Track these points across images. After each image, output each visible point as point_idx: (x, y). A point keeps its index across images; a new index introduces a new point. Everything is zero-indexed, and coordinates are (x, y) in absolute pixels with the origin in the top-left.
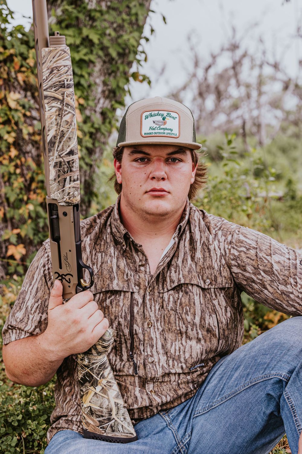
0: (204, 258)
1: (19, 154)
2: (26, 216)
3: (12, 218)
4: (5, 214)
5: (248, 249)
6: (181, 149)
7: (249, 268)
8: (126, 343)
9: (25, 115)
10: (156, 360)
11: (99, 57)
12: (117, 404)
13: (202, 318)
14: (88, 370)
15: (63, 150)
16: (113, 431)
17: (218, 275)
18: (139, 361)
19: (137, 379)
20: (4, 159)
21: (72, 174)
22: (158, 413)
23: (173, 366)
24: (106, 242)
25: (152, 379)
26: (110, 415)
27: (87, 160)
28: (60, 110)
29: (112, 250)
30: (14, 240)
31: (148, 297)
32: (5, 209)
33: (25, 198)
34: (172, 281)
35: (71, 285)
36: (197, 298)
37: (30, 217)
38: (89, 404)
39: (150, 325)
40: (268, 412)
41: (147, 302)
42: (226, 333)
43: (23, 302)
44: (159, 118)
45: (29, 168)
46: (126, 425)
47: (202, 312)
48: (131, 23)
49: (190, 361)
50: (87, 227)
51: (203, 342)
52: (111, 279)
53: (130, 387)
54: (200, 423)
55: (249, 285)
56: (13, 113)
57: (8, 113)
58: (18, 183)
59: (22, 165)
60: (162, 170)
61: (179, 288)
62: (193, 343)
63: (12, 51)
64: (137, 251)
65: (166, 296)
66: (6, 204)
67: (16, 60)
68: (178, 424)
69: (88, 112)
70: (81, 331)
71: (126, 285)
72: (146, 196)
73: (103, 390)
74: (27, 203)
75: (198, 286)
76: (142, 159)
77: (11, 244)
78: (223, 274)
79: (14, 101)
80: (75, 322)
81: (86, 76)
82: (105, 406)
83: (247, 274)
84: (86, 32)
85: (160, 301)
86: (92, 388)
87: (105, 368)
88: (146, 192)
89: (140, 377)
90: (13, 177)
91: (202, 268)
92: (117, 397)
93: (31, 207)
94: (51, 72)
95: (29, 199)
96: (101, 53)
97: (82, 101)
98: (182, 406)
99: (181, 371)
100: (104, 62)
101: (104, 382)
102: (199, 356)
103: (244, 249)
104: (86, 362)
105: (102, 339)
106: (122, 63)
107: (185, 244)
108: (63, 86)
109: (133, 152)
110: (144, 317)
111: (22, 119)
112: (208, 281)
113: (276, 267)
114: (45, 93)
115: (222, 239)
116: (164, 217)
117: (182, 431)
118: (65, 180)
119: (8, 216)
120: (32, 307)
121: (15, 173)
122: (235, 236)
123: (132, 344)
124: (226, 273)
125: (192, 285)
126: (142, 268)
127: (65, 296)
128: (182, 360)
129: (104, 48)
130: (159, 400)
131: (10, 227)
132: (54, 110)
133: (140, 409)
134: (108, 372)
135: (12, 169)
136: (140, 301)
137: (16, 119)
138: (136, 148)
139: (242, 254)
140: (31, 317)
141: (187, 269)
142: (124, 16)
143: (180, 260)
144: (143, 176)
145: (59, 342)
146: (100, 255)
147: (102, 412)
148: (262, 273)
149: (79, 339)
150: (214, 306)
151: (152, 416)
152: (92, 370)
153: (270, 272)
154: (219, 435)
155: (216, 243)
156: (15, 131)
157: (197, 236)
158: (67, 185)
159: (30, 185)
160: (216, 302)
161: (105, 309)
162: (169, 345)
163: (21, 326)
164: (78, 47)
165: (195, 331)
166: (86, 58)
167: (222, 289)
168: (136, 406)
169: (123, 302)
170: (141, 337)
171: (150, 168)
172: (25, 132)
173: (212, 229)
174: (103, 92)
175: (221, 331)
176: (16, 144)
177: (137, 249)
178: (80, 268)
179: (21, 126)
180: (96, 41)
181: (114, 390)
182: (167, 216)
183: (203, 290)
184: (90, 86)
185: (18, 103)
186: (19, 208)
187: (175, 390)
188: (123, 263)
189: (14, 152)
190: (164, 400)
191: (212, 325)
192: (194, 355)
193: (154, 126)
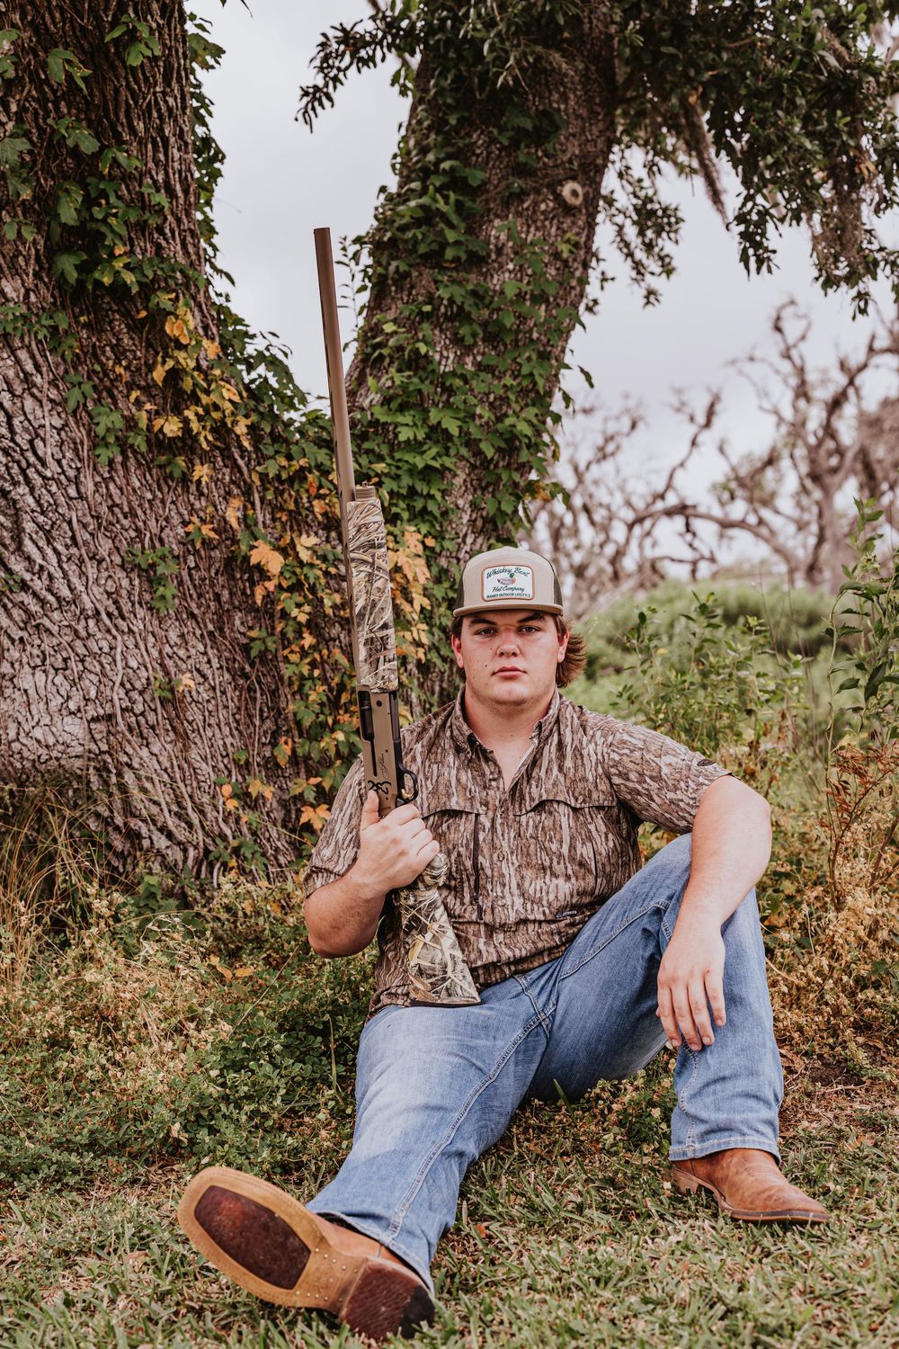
0: (576, 768)
1: (318, 643)
2: (332, 753)
3: (307, 758)
4: (294, 751)
5: (632, 751)
6: (538, 613)
7: (633, 776)
8: (469, 880)
9: (326, 573)
10: (509, 903)
11: (462, 458)
12: (453, 957)
13: (572, 847)
14: (414, 912)
15: (374, 623)
16: (450, 995)
17: (593, 789)
18: (486, 904)
19: (482, 928)
20: (292, 652)
21: (387, 653)
22: (512, 976)
23: (532, 910)
24: (444, 749)
25: (502, 926)
26: (445, 972)
27: (444, 651)
28: (370, 574)
29: (451, 758)
30: (310, 796)
31: (499, 821)
32: (294, 742)
33: (330, 721)
34: (532, 799)
35: (389, 796)
36: (564, 821)
37: (339, 755)
38: (417, 961)
39: (502, 858)
40: (647, 954)
41: (498, 826)
42: (608, 869)
43: (332, 835)
44: (506, 575)
45: (336, 666)
46: (466, 986)
47: (572, 838)
48: (523, 392)
49: (556, 905)
50: (418, 730)
51: (573, 880)
52: (449, 796)
53: (472, 939)
54: (567, 987)
55: (634, 799)
56: (306, 570)
57: (298, 570)
58: (317, 694)
59: (323, 662)
60: (511, 642)
61: (541, 806)
62: (561, 881)
63: (302, 462)
64: (487, 760)
65: (524, 819)
66: (296, 733)
67: (310, 477)
68: (538, 989)
69: (443, 562)
70: (402, 854)
71: (468, 804)
72: (494, 678)
73: (435, 939)
74: (333, 731)
75: (566, 804)
76: (487, 631)
77: (305, 803)
78: (600, 787)
79: (308, 548)
80: (395, 842)
81: (438, 496)
82: (437, 961)
83: (630, 785)
84: (434, 416)
85: (517, 826)
86: (420, 937)
87: (436, 908)
88: (494, 674)
89: (486, 925)
90: (309, 683)
91: (574, 781)
92: (453, 947)
93: (340, 736)
94: (358, 531)
95: (336, 722)
96: (464, 451)
97: (430, 542)
98: (545, 967)
99: (542, 918)
100: (473, 467)
101: (435, 926)
102: (568, 898)
103: (627, 751)
104: (411, 901)
105: (430, 866)
106: (508, 466)
107: (551, 750)
108: (373, 546)
109: (474, 623)
110: (493, 847)
111: (323, 581)
112: (581, 799)
113: (665, 770)
114: (352, 555)
115: (600, 741)
116: (519, 708)
117: (543, 998)
118: (378, 660)
119: (300, 752)
120: (344, 840)
121: (311, 677)
122: (618, 735)
123: (477, 881)
124: (604, 786)
125: (559, 802)
126: (494, 784)
127: (382, 811)
128: (545, 903)
129: (471, 443)
130: (510, 954)
131: (303, 775)
132: (363, 575)
133: (485, 966)
134: (440, 913)
135: (305, 670)
136: (488, 825)
137: (312, 581)
138: (477, 616)
139: (625, 758)
140: (343, 852)
141: (551, 782)
142: (508, 381)
143: (543, 770)
144: (490, 653)
145: (375, 870)
146: (435, 766)
147: (434, 969)
148: (648, 780)
149: (400, 865)
150: (590, 832)
151: (504, 979)
152: (419, 911)
153: (657, 778)
154: (591, 1000)
155: (592, 746)
156: (309, 603)
157: (568, 739)
158: (381, 667)
159: (338, 697)
160: (592, 827)
161: (439, 837)
162: (526, 884)
163: (330, 866)
164: (421, 444)
165: (562, 865)
166: (436, 465)
167: (600, 808)
168: (479, 963)
169: (464, 827)
170: (489, 872)
171: (497, 642)
172: (327, 602)
173: (588, 728)
174: (472, 522)
175: (600, 866)
176: (312, 625)
177: (486, 756)
178: (400, 774)
179: (320, 594)
180: (454, 431)
181: (449, 938)
182: (525, 706)
183: (575, 810)
184: (445, 514)
185: (315, 552)
186: (318, 738)
187: (534, 942)
188: (466, 777)
189: (308, 640)
190: (518, 953)
191: (585, 855)
192: (561, 897)
193: (500, 585)
